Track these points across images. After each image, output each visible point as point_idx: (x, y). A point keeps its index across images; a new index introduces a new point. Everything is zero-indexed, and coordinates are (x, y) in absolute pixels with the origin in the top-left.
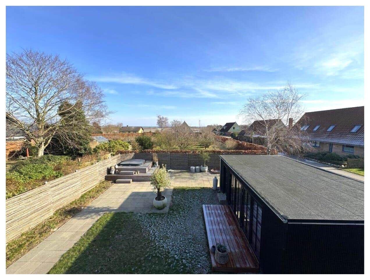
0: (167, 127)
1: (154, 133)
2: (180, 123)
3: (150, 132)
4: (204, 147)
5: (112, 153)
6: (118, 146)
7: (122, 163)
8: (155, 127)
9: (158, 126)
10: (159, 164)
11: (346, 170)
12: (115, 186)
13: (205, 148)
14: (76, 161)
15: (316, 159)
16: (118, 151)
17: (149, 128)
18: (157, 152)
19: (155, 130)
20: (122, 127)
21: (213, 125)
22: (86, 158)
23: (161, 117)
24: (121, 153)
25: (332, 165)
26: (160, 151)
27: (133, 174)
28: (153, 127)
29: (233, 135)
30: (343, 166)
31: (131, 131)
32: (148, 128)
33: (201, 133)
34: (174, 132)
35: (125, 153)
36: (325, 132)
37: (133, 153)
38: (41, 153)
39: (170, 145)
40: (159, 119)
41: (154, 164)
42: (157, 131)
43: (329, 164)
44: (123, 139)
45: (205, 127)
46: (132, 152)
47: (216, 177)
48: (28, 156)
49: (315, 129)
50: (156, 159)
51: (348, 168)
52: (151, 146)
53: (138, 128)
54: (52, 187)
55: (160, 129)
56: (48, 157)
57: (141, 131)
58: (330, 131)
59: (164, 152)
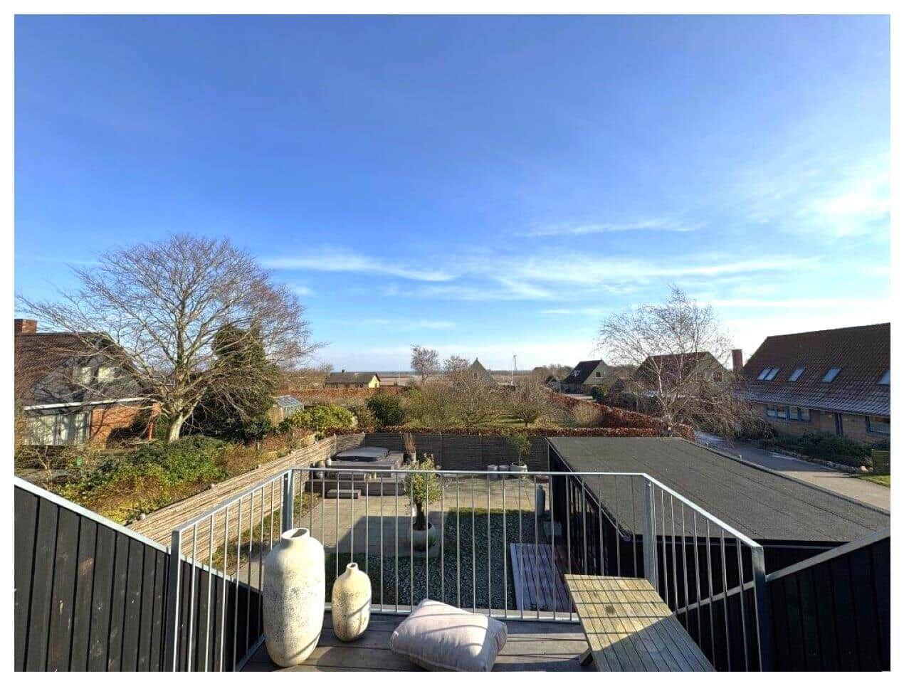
0: (435, 373)
1: (405, 389)
2: (466, 364)
3: (396, 385)
4: (523, 422)
5: (318, 433)
6: (330, 417)
7: (340, 455)
8: (407, 373)
9: (413, 370)
10: (417, 460)
11: (871, 478)
12: (326, 504)
13: (523, 425)
14: (252, 448)
15: (798, 451)
16: (329, 430)
17: (394, 375)
18: (413, 431)
19: (406, 379)
20: (332, 374)
21: (548, 366)
22: (270, 442)
23: (422, 350)
24: (338, 432)
25: (838, 465)
26: (421, 429)
27: (363, 479)
28: (401, 373)
29: (594, 393)
30: (864, 468)
31: (353, 383)
32: (391, 375)
33: (513, 388)
34: (451, 385)
35: (345, 432)
36: (818, 383)
37: (363, 435)
38: (175, 434)
39: (442, 415)
40: (416, 354)
41: (406, 459)
42: (412, 382)
43: (831, 463)
44: (338, 402)
45: (526, 373)
46: (361, 432)
47: (541, 488)
48: (150, 439)
49: (794, 378)
50: (410, 446)
51: (877, 475)
52: (398, 418)
53: (367, 377)
54: (219, 496)
55: (418, 378)
56: (196, 440)
57: (373, 384)
58: (830, 381)
59: (429, 431)
